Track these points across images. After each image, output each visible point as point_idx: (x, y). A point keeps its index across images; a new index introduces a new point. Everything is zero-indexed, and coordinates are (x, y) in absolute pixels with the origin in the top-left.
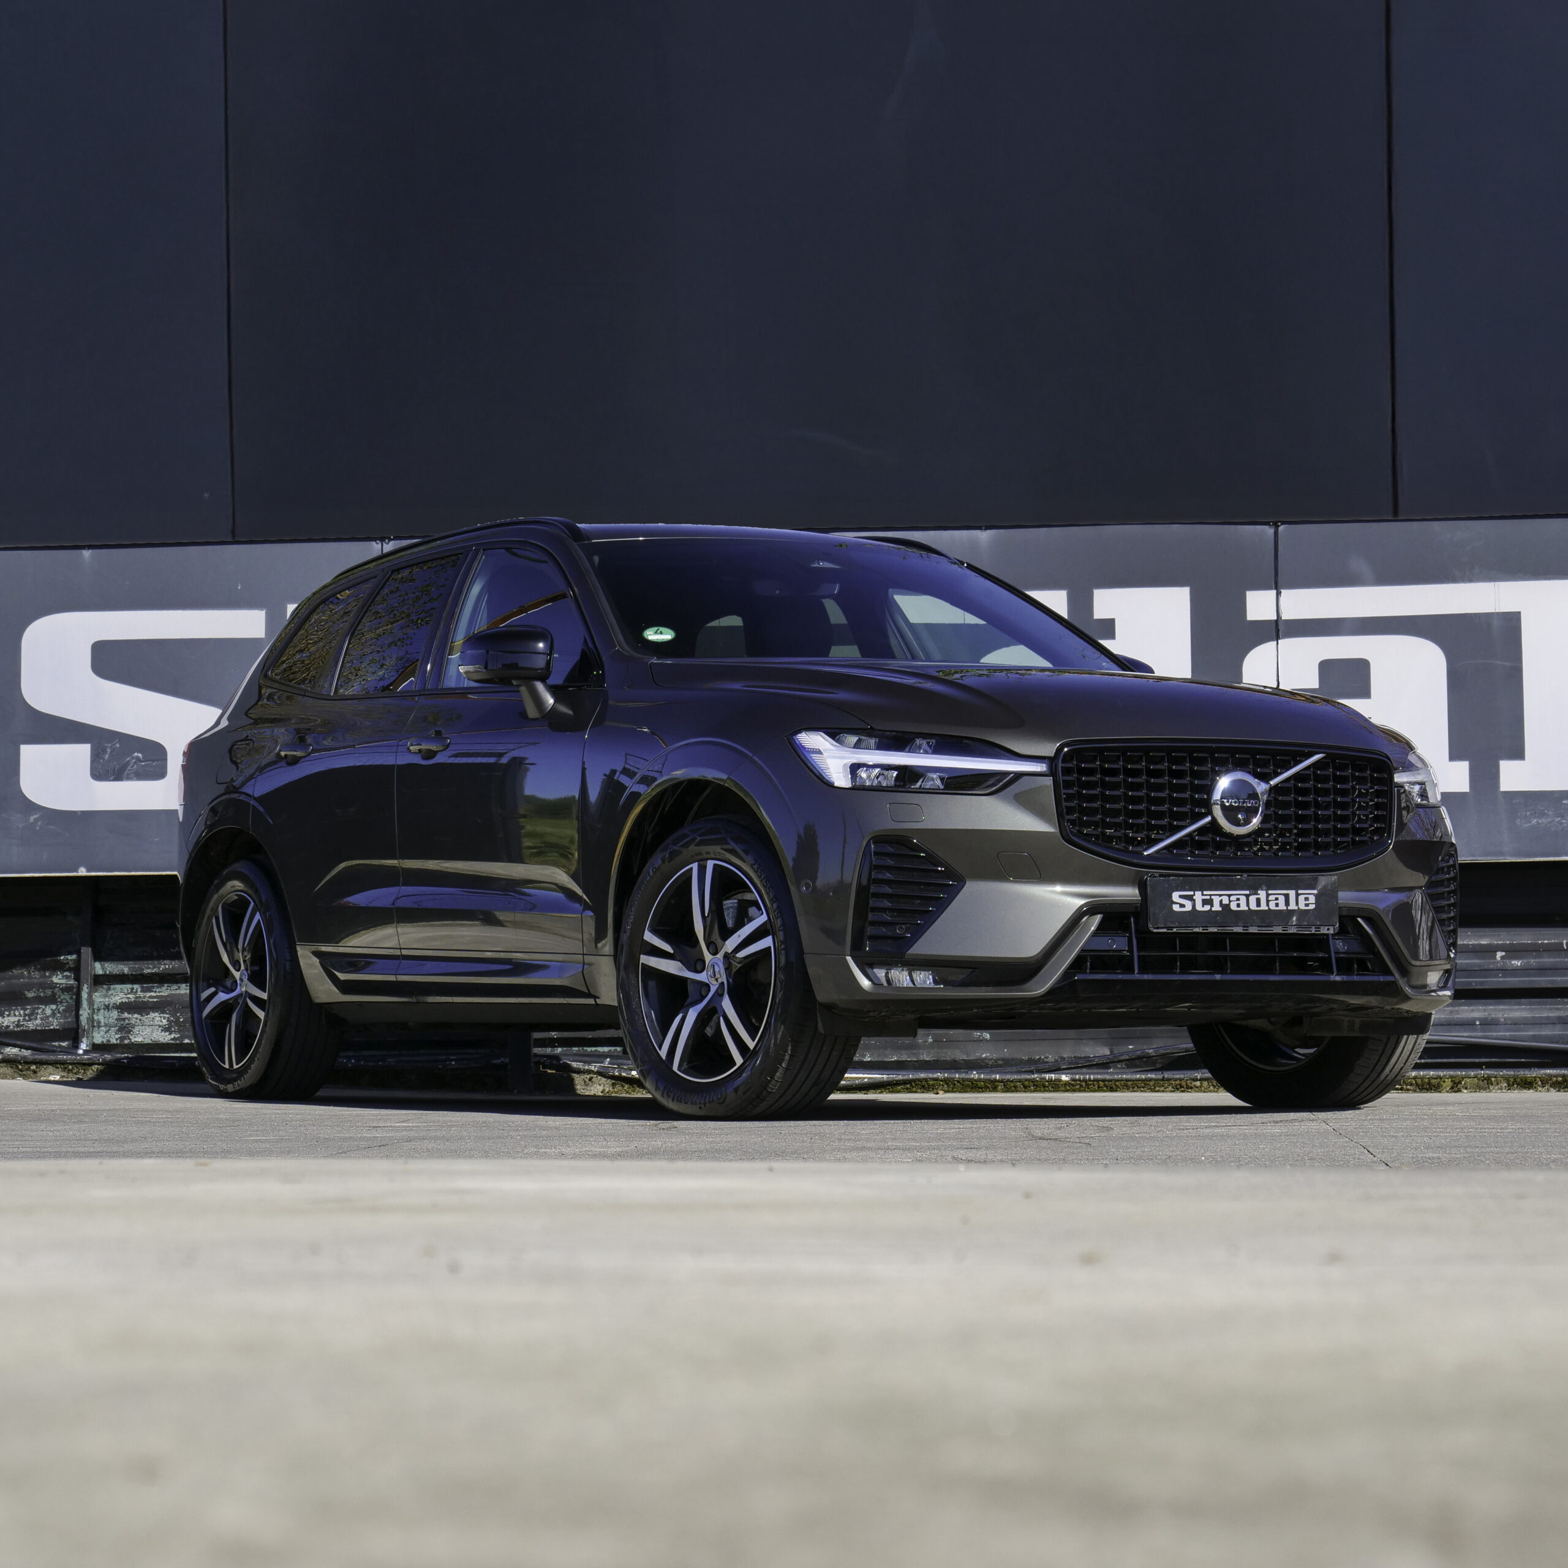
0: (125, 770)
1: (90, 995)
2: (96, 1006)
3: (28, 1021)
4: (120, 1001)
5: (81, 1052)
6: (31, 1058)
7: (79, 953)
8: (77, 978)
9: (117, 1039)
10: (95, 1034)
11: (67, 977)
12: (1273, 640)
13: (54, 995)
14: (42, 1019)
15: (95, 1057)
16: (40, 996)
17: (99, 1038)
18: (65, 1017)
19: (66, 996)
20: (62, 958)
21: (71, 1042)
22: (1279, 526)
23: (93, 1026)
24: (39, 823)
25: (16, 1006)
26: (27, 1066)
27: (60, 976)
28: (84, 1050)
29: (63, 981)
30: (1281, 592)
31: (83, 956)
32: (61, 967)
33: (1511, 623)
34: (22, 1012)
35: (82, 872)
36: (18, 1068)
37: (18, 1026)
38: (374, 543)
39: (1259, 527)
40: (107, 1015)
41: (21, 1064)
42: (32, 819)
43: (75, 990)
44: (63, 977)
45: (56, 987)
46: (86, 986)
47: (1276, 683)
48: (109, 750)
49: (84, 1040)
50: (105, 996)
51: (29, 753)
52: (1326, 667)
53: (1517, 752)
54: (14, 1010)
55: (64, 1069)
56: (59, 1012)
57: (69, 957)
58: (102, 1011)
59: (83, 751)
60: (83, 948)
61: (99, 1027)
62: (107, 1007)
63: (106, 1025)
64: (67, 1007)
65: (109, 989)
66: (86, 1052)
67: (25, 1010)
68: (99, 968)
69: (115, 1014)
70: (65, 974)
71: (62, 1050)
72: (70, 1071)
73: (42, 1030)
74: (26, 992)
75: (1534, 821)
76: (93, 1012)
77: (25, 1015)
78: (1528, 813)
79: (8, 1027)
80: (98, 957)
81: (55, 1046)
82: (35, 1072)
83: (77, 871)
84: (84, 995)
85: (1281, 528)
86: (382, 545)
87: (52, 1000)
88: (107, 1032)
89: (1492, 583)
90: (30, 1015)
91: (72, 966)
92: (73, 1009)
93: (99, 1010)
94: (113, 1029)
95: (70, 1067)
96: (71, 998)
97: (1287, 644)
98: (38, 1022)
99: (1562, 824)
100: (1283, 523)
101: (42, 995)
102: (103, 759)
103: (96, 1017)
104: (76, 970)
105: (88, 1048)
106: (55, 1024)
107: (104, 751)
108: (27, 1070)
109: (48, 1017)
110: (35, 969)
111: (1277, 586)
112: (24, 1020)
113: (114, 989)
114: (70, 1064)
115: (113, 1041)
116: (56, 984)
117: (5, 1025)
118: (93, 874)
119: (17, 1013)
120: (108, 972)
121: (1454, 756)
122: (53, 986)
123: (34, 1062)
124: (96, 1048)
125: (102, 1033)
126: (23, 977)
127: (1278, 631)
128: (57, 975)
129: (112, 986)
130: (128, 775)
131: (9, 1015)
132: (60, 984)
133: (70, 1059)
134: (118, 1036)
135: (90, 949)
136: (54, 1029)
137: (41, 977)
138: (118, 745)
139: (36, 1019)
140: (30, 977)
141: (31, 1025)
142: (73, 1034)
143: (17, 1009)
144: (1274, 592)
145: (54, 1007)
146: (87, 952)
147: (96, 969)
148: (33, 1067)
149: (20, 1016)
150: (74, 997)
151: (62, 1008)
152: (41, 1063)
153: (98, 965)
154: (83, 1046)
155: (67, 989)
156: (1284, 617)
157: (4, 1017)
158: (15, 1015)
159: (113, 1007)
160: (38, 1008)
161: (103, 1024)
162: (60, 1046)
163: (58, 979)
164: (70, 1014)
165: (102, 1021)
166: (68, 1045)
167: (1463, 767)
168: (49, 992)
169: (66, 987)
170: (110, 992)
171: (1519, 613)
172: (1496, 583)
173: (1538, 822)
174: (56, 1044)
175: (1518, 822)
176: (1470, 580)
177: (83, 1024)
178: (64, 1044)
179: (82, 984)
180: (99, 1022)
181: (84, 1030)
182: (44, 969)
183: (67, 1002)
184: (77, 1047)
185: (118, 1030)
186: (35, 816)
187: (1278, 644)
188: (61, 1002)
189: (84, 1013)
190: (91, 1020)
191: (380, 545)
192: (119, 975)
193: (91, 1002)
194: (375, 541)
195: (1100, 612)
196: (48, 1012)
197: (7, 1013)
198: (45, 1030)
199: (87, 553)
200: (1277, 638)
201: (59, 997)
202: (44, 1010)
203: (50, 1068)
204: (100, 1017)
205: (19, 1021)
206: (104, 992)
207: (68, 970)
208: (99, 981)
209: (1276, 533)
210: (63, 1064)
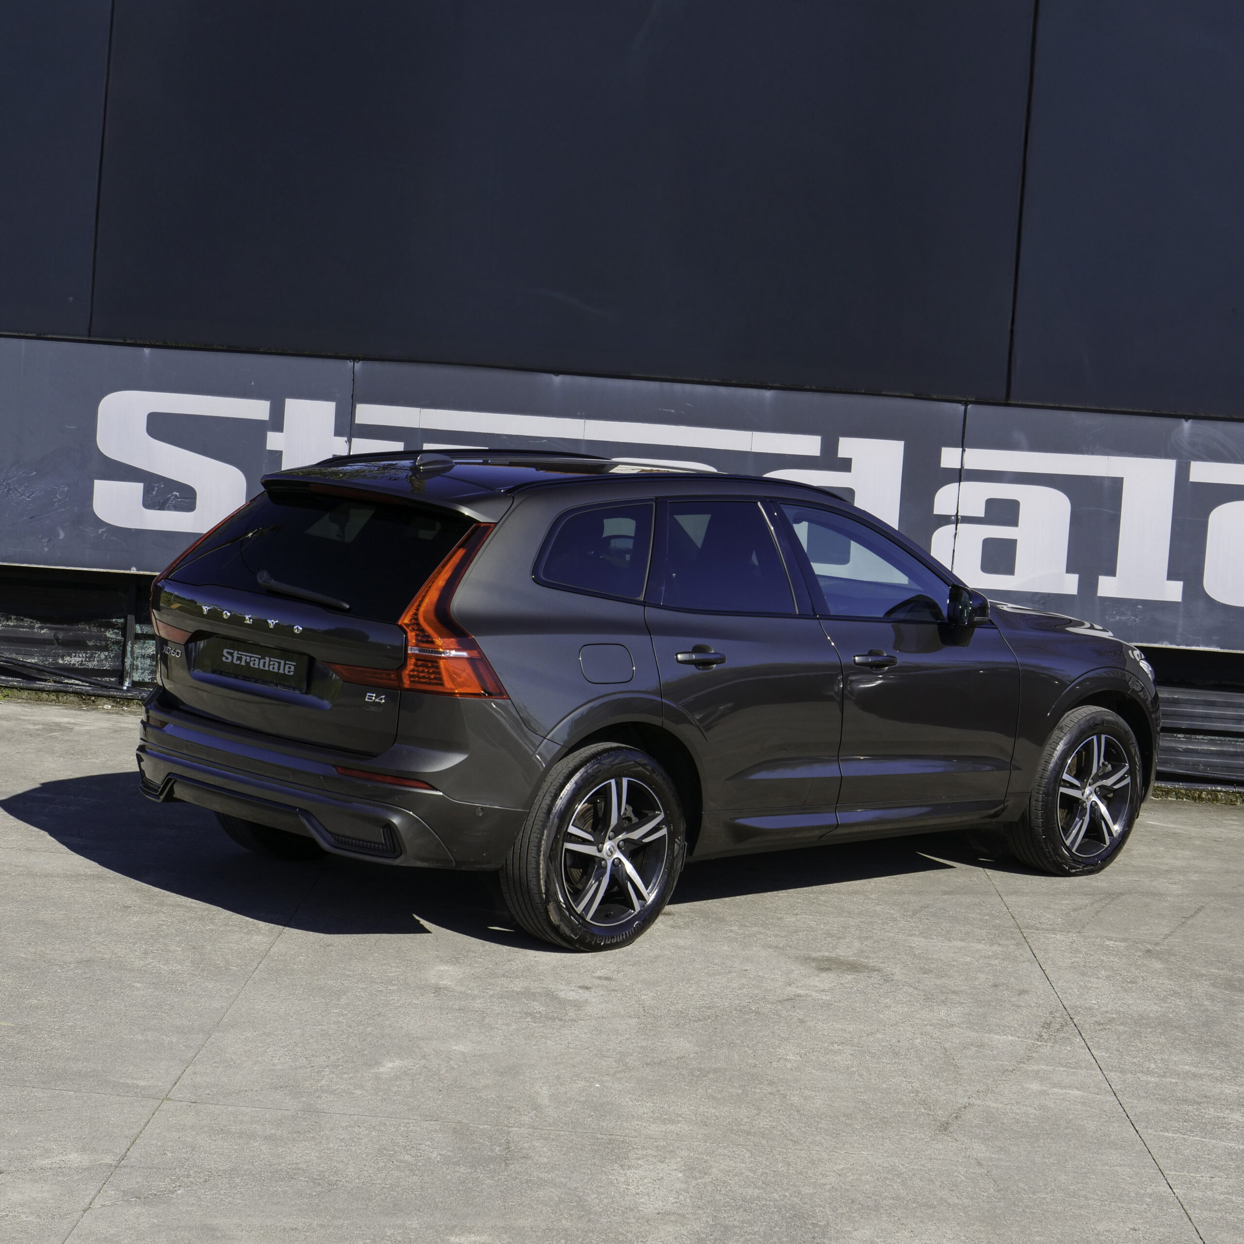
0: (167, 503)
1: (132, 648)
2: (135, 655)
3: (88, 662)
4: (152, 653)
5: (125, 688)
6: (92, 692)
7: (126, 620)
8: (124, 635)
9: (149, 679)
10: (134, 674)
11: (116, 633)
12: (957, 482)
13: (107, 645)
14: (98, 661)
15: (136, 694)
16: (97, 645)
17: (136, 677)
18: (114, 662)
19: (115, 647)
20: (114, 620)
21: (117, 679)
22: (968, 405)
23: (133, 669)
24: (105, 534)
25: (81, 650)
26: (88, 697)
27: (111, 632)
28: (127, 687)
29: (113, 636)
30: (965, 450)
31: (129, 622)
32: (113, 626)
33: (1116, 485)
34: (84, 655)
35: (134, 571)
36: (82, 698)
37: (81, 664)
38: (348, 361)
39: (955, 405)
40: (143, 662)
41: (84, 695)
42: (100, 531)
43: (122, 644)
44: (114, 633)
45: (109, 640)
46: (130, 642)
47: (956, 511)
48: (156, 489)
49: (128, 679)
50: (142, 648)
51: (100, 485)
52: (991, 504)
53: (1111, 572)
54: (79, 653)
55: (114, 701)
56: (110, 658)
57: (119, 620)
58: (140, 659)
59: (138, 488)
60: (128, 615)
61: (137, 669)
62: (143, 657)
63: (142, 669)
64: (116, 654)
65: (144, 643)
66: (129, 690)
67: (86, 654)
68: (138, 629)
69: (148, 661)
70: (115, 631)
71: (113, 686)
72: (118, 702)
73: (98, 669)
74: (87, 642)
75: (1118, 618)
76: (134, 659)
77: (86, 657)
78: (1114, 612)
79: (74, 664)
80: (139, 621)
81: (106, 682)
82: (94, 701)
83: (130, 570)
84: (129, 649)
85: (969, 407)
86: (354, 363)
87: (105, 648)
88: (142, 673)
89: (1107, 457)
90: (89, 658)
91: (120, 626)
92: (120, 656)
93: (137, 658)
94: (146, 671)
95: (118, 700)
96: (119, 649)
97: (967, 486)
98: (95, 663)
99: (1135, 621)
100: (972, 402)
101: (99, 644)
102: (152, 494)
103: (135, 663)
104: (124, 629)
105: (130, 685)
106: (107, 666)
107: (153, 489)
108: (88, 699)
109: (102, 660)
110: (94, 626)
111: (963, 444)
112: (86, 660)
113: (148, 643)
114: (119, 698)
115: (147, 680)
116: (109, 638)
117: (72, 663)
118: (141, 573)
119: (81, 656)
120: (145, 632)
121: (1069, 571)
122: (106, 639)
123: (94, 695)
124: (135, 685)
125: (139, 674)
126: (85, 630)
127: (960, 476)
128: (109, 631)
129: (147, 641)
130: (169, 506)
131: (75, 656)
132: (112, 638)
133: (119, 695)
134: (150, 677)
135: (134, 616)
136: (106, 669)
137: (98, 632)
138: (162, 486)
139: (94, 661)
140: (90, 631)
141: (90, 665)
142: (120, 674)
143: (80, 652)
144: (961, 449)
145: (107, 653)
146: (131, 618)
147: (137, 630)
148: (93, 698)
149: (83, 657)
150: (121, 648)
151: (112, 655)
152: (99, 696)
153: (138, 627)
154: (127, 684)
155: (117, 643)
156: (966, 467)
157: (71, 657)
158: (79, 657)
159: (147, 657)
160: (96, 653)
161: (140, 668)
162: (110, 682)
163: (109, 634)
164: (118, 660)
165: (140, 665)
166: (115, 680)
167: (1074, 578)
168: (104, 643)
169: (116, 641)
170: (145, 645)
171: (1122, 478)
172: (1110, 457)
173: (1120, 619)
174: (107, 679)
175: (1107, 617)
176: (1093, 454)
177: (127, 668)
178: (113, 679)
179: (127, 640)
180: (137, 666)
181: (128, 673)
182: (101, 626)
183: (116, 651)
184: (122, 684)
185: (150, 673)
186: (103, 530)
187: (960, 485)
188: (112, 651)
189: (128, 661)
190: (132, 665)
191: (352, 363)
192: (152, 635)
193: (132, 652)
194: (349, 360)
195: (842, 453)
196: (103, 657)
197: (74, 655)
198: (100, 669)
199: (147, 351)
200: (960, 481)
201: (111, 647)
202: (99, 655)
203: (105, 700)
204: (138, 663)
205: (82, 661)
206: (141, 645)
207: (118, 629)
208: (138, 637)
209: (966, 410)
210: (114, 698)
